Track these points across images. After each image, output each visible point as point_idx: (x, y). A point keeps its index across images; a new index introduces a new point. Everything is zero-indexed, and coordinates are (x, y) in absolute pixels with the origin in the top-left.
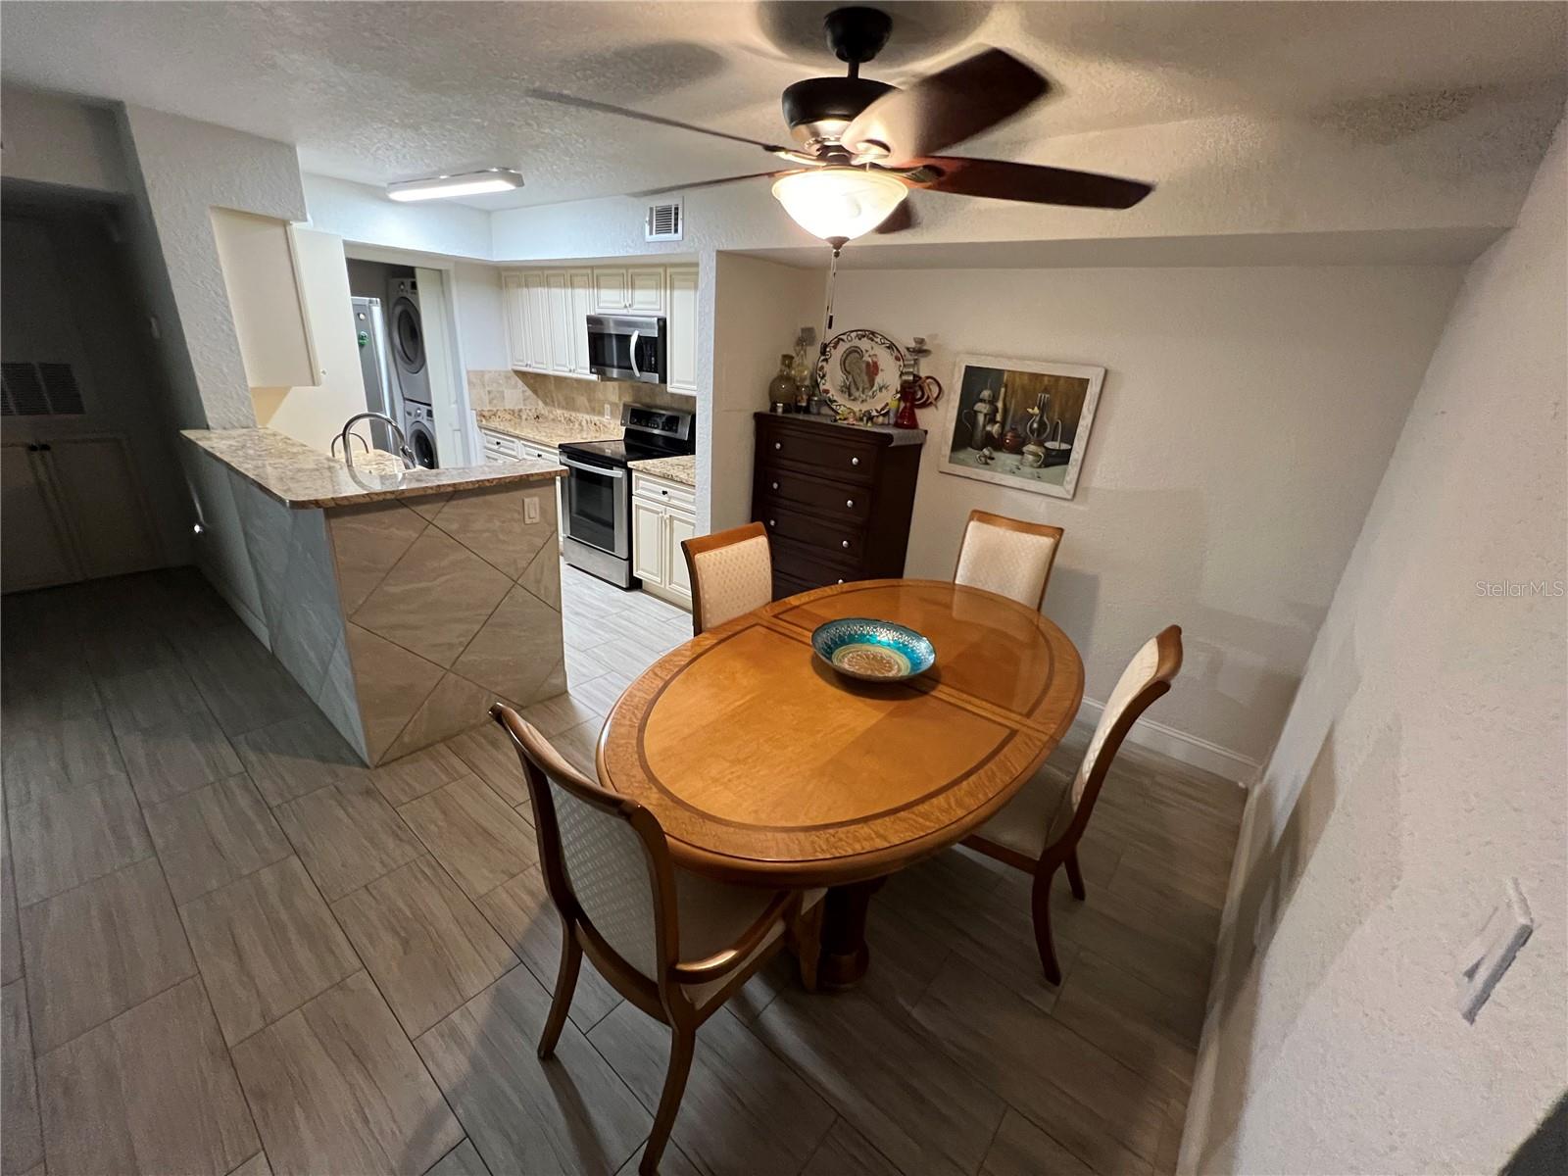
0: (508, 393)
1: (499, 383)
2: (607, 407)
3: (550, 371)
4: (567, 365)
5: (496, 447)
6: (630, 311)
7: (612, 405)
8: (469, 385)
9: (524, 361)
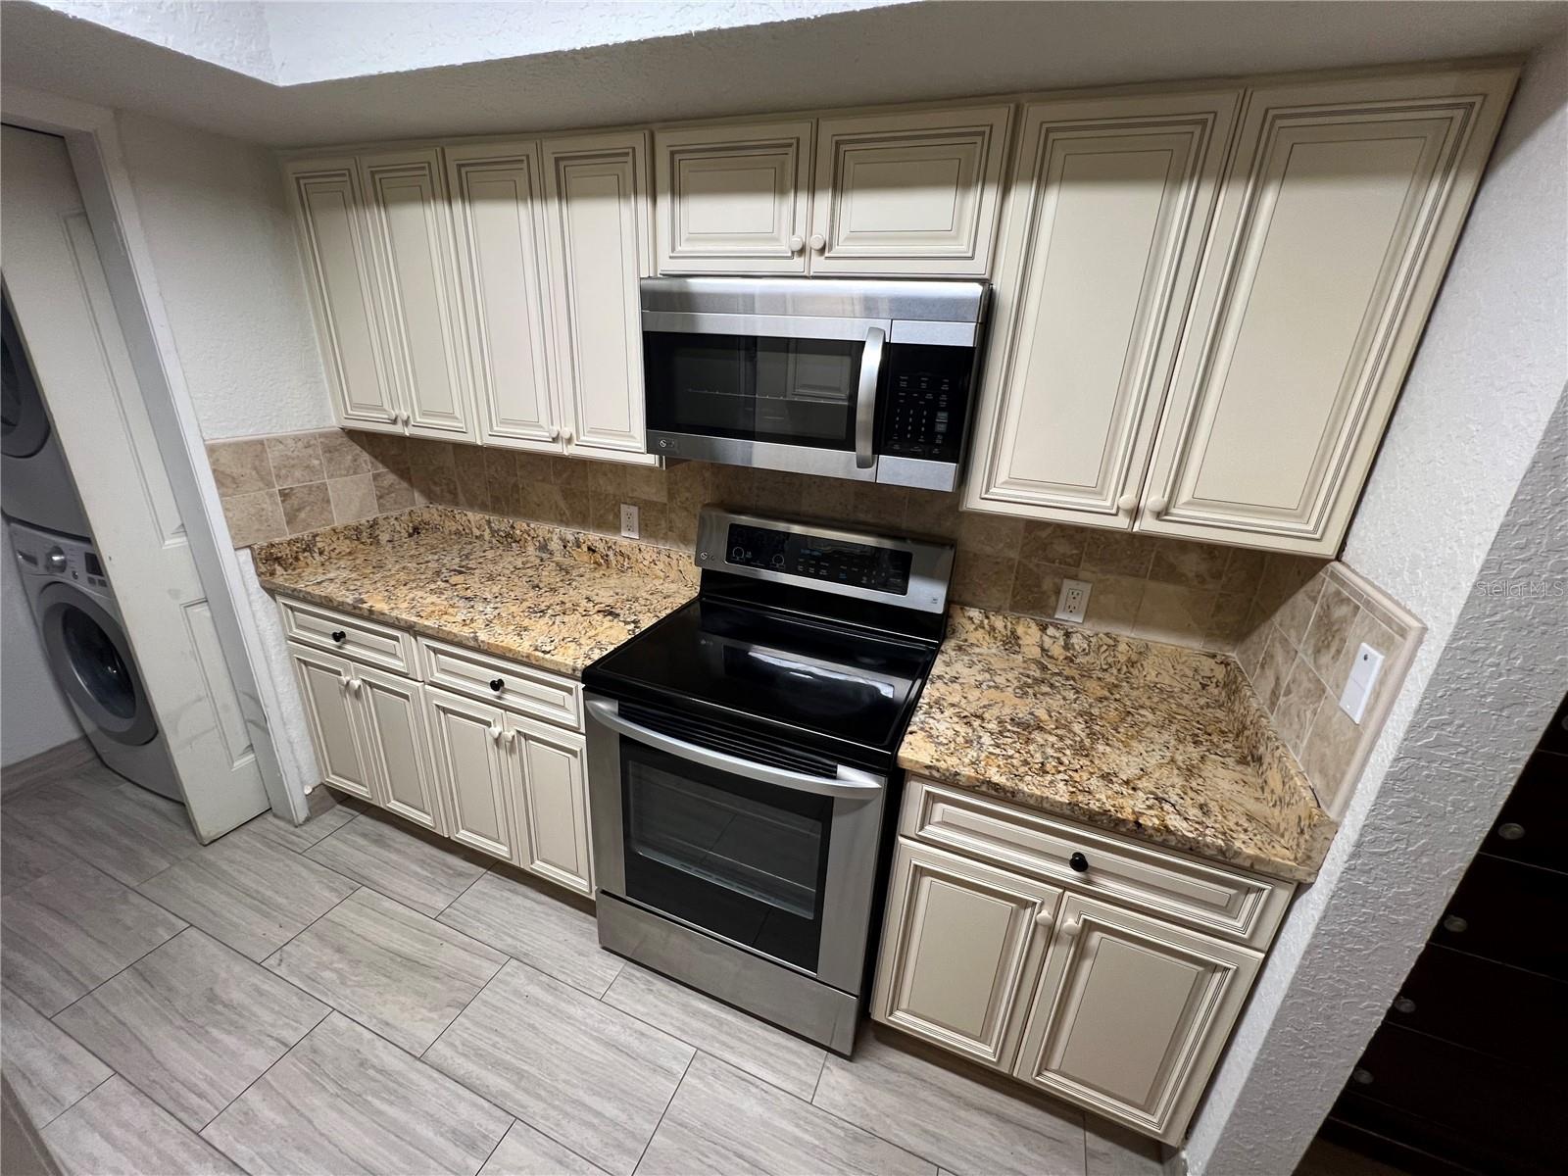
1: (308, 469)
2: (629, 513)
3: (479, 435)
4: (544, 420)
5: (331, 643)
6: (819, 264)
7: (644, 506)
8: (220, 483)
9: (380, 409)
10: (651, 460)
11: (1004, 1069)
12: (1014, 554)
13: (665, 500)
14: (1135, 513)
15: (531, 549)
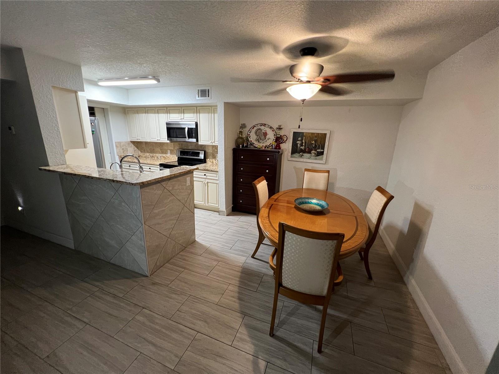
0: (129, 149)
1: (126, 146)
2: (169, 151)
3: (149, 141)
4: (156, 138)
5: (129, 167)
6: (183, 120)
7: (171, 150)
8: (116, 147)
9: (136, 138)
10: (168, 141)
11: (205, 205)
12: (211, 152)
13: (173, 149)
14: (212, 143)
15: (156, 158)
